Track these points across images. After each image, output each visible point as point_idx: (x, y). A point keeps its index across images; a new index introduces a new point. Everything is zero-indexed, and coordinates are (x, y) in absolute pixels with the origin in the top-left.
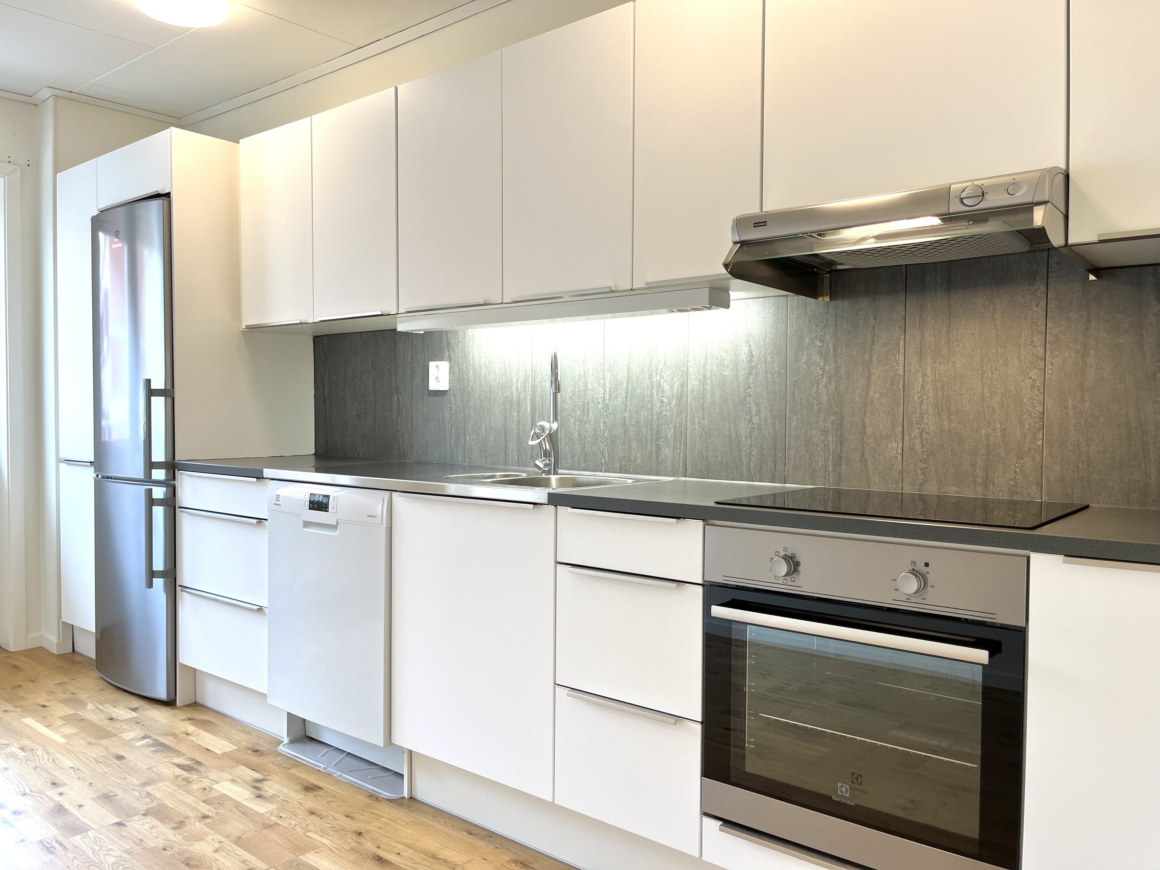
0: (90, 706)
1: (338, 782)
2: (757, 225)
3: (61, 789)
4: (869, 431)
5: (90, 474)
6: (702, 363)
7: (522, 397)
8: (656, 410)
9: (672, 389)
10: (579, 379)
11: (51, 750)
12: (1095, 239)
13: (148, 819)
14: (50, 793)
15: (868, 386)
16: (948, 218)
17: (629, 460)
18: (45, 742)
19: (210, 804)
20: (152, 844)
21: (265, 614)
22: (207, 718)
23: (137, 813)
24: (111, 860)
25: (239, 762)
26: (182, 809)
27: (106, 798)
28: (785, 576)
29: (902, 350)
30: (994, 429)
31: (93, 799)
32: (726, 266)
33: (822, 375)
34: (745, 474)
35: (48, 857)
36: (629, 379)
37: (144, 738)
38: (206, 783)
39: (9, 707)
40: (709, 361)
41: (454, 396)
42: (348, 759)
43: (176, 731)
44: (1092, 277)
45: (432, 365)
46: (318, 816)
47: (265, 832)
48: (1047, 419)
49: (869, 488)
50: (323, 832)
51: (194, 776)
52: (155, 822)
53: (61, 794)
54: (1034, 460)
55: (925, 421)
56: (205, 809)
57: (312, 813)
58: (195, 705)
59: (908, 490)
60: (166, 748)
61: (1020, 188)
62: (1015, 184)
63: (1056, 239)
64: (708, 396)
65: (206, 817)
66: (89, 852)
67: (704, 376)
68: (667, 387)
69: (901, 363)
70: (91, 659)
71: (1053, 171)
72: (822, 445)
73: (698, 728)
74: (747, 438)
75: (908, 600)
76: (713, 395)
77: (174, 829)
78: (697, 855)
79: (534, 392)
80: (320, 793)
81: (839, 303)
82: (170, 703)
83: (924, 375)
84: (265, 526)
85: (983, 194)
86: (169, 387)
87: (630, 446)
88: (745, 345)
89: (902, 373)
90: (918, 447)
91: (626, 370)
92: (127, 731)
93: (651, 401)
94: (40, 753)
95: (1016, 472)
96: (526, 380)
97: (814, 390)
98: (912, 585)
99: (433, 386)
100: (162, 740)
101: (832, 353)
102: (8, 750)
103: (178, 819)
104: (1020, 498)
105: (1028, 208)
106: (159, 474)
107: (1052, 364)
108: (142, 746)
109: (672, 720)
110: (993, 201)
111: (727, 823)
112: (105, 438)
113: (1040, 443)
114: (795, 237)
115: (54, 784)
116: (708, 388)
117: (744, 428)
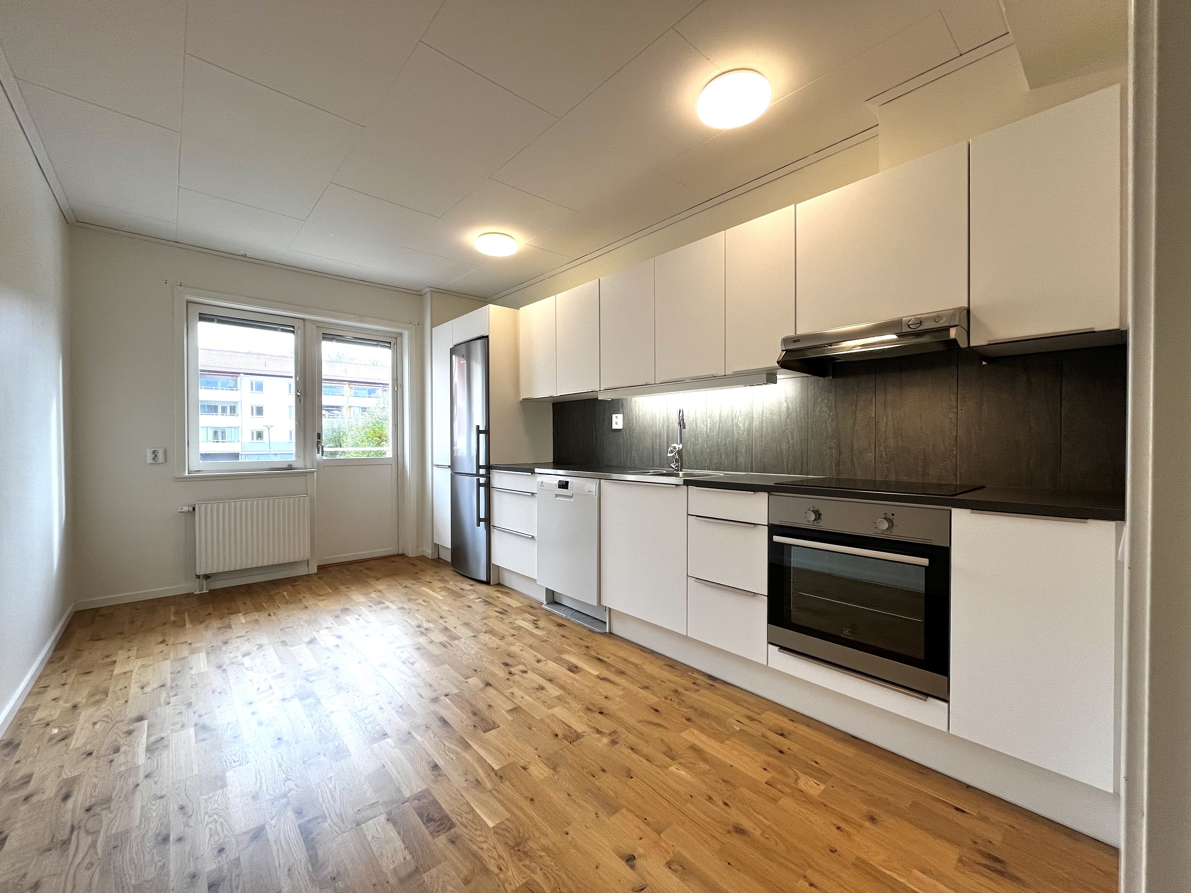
0: (451, 583)
1: (573, 623)
2: (795, 341)
3: (445, 620)
4: (855, 447)
5: (449, 471)
6: (761, 413)
7: (661, 431)
8: (736, 437)
9: (744, 426)
10: (693, 422)
11: (437, 602)
12: (986, 343)
13: (487, 635)
14: (440, 621)
15: (855, 424)
16: (901, 335)
17: (721, 464)
18: (434, 599)
19: (514, 630)
20: (491, 646)
21: (535, 540)
22: (505, 590)
23: (482, 632)
24: (474, 652)
25: (525, 611)
26: (502, 631)
27: (466, 624)
28: (814, 520)
29: (874, 404)
30: (928, 446)
31: (461, 625)
32: (778, 362)
33: (829, 418)
34: (786, 471)
35: (444, 650)
36: (720, 421)
37: (479, 598)
38: (511, 620)
39: (414, 582)
40: (765, 411)
41: (626, 431)
42: (576, 613)
43: (493, 596)
44: (984, 363)
45: (614, 416)
46: (566, 638)
47: (543, 643)
48: (960, 439)
49: (855, 477)
50: (570, 645)
51: (505, 617)
52: (491, 636)
53: (445, 622)
54: (952, 462)
55: (888, 442)
56: (513, 632)
57: (563, 636)
58: (499, 585)
59: (878, 478)
60: (489, 603)
61: (942, 319)
62: (938, 317)
63: (963, 344)
64: (764, 430)
65: (514, 635)
66: (463, 648)
67: (762, 420)
68: (741, 425)
69: (874, 411)
70: (449, 562)
71: (960, 309)
72: (829, 455)
73: (766, 598)
74: (786, 452)
75: (882, 533)
76: (767, 429)
77: (500, 639)
78: (765, 664)
79: (668, 429)
80: (566, 628)
81: (838, 380)
82: (487, 583)
83: (887, 417)
84: (535, 497)
85: (921, 322)
86: (487, 429)
87: (721, 457)
88: (784, 403)
89: (874, 416)
90: (884, 455)
91: (718, 417)
92: (470, 595)
93: (733, 433)
94: (432, 603)
95: (941, 469)
96: (664, 423)
97: (824, 426)
98: (885, 525)
99: (614, 426)
100: (487, 599)
101: (834, 406)
102: (417, 601)
103: (502, 636)
104: (944, 482)
105: (947, 329)
106: (482, 471)
107: (961, 410)
108: (478, 602)
109: (752, 594)
110: (926, 326)
111: (783, 648)
112: (455, 455)
113: (955, 453)
114: (816, 347)
115: (441, 617)
116: (764, 425)
117: (784, 446)
